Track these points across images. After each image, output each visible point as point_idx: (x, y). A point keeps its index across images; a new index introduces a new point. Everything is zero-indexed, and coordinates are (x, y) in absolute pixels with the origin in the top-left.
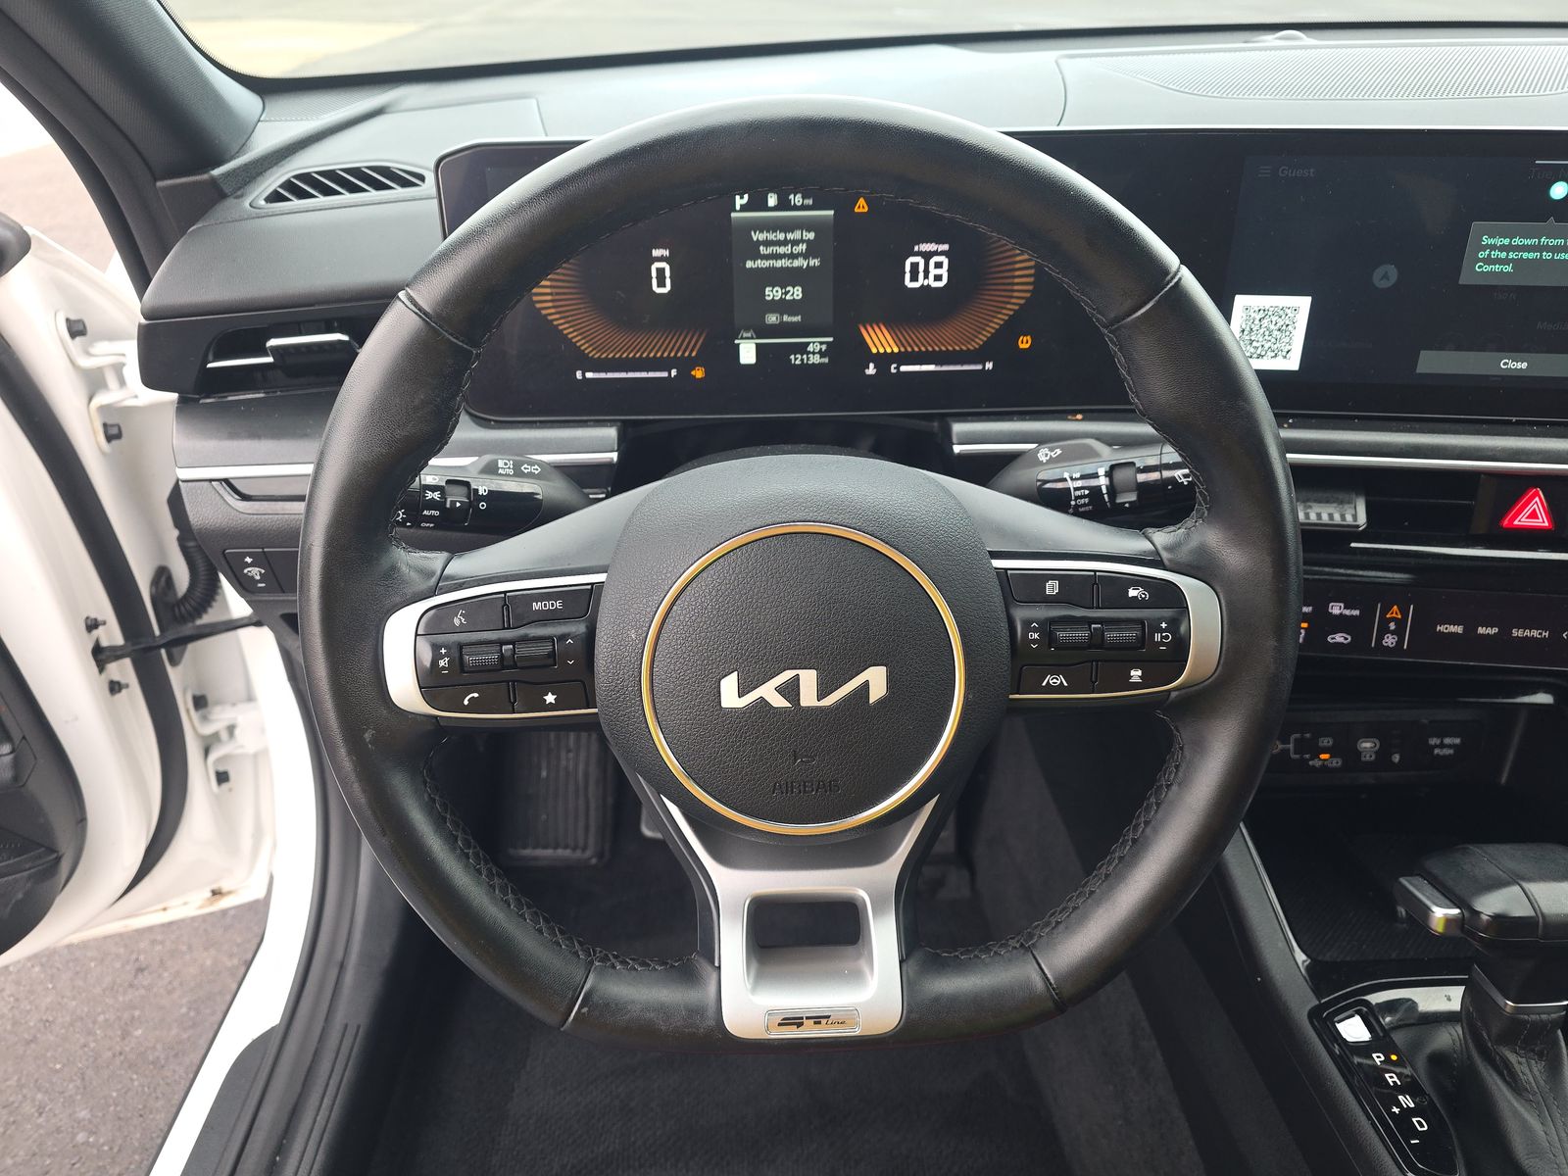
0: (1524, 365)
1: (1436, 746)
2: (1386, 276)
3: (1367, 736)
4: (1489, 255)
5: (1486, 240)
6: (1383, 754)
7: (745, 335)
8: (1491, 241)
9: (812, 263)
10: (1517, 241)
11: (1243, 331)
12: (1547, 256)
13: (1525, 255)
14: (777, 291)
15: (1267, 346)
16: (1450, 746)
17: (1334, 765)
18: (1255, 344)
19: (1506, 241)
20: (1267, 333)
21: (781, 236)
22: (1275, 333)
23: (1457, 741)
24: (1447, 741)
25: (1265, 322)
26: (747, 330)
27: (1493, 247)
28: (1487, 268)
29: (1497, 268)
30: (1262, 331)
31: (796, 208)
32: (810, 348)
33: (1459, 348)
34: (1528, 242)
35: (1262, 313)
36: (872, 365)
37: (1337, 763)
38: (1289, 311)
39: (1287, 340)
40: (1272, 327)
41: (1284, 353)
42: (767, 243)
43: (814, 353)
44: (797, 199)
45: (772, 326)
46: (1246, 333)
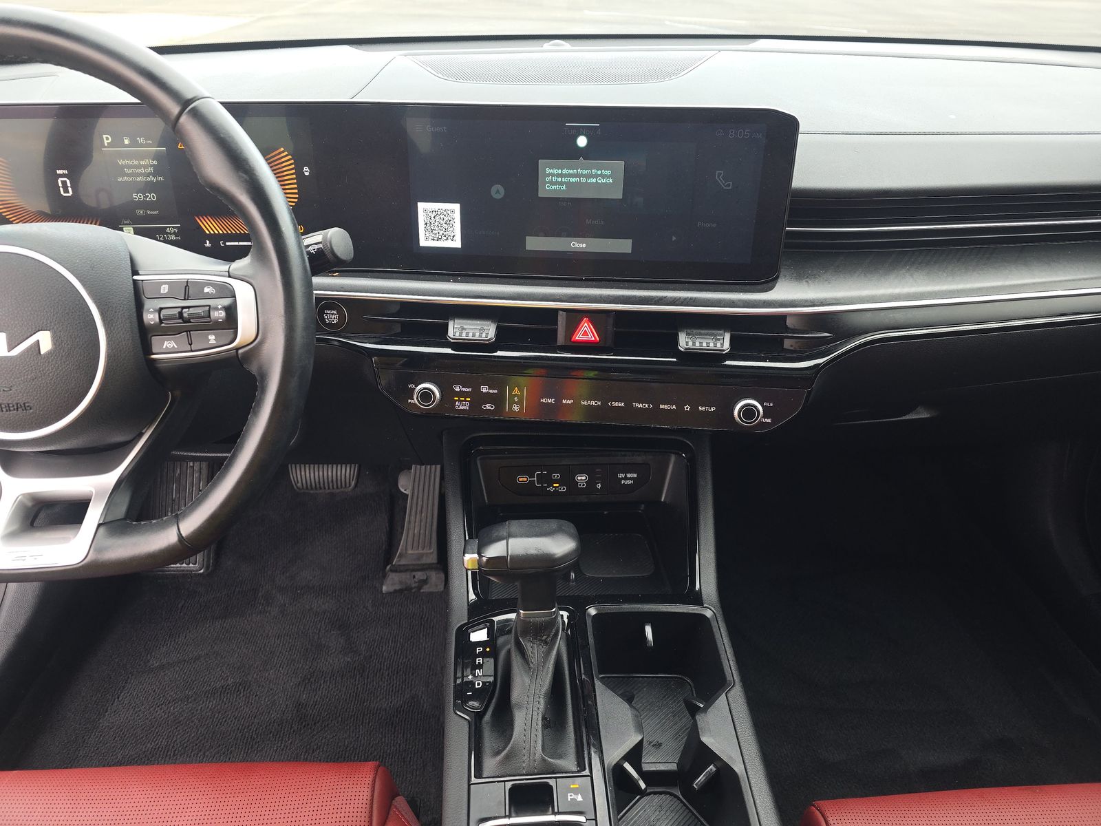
0: (584, 245)
1: (622, 479)
2: (498, 191)
3: (581, 473)
4: (552, 179)
5: (548, 171)
6: (591, 483)
7: (125, 222)
8: (551, 171)
9: (159, 179)
10: (565, 171)
11: (426, 224)
12: (583, 180)
13: (571, 180)
14: (140, 196)
15: (441, 233)
16: (630, 479)
17: (562, 490)
18: (434, 232)
19: (560, 171)
20: (440, 225)
21: (136, 162)
22: (444, 225)
23: (635, 475)
24: (629, 475)
25: (437, 218)
26: (126, 219)
27: (553, 175)
28: (552, 187)
29: (557, 187)
30: (436, 224)
31: (142, 146)
32: (168, 230)
33: (546, 235)
34: (571, 172)
35: (434, 214)
36: (208, 242)
37: (563, 489)
38: (449, 212)
39: (451, 229)
40: (442, 222)
41: (452, 238)
42: (129, 167)
43: (171, 234)
44: (142, 140)
45: (141, 217)
46: (428, 225)
